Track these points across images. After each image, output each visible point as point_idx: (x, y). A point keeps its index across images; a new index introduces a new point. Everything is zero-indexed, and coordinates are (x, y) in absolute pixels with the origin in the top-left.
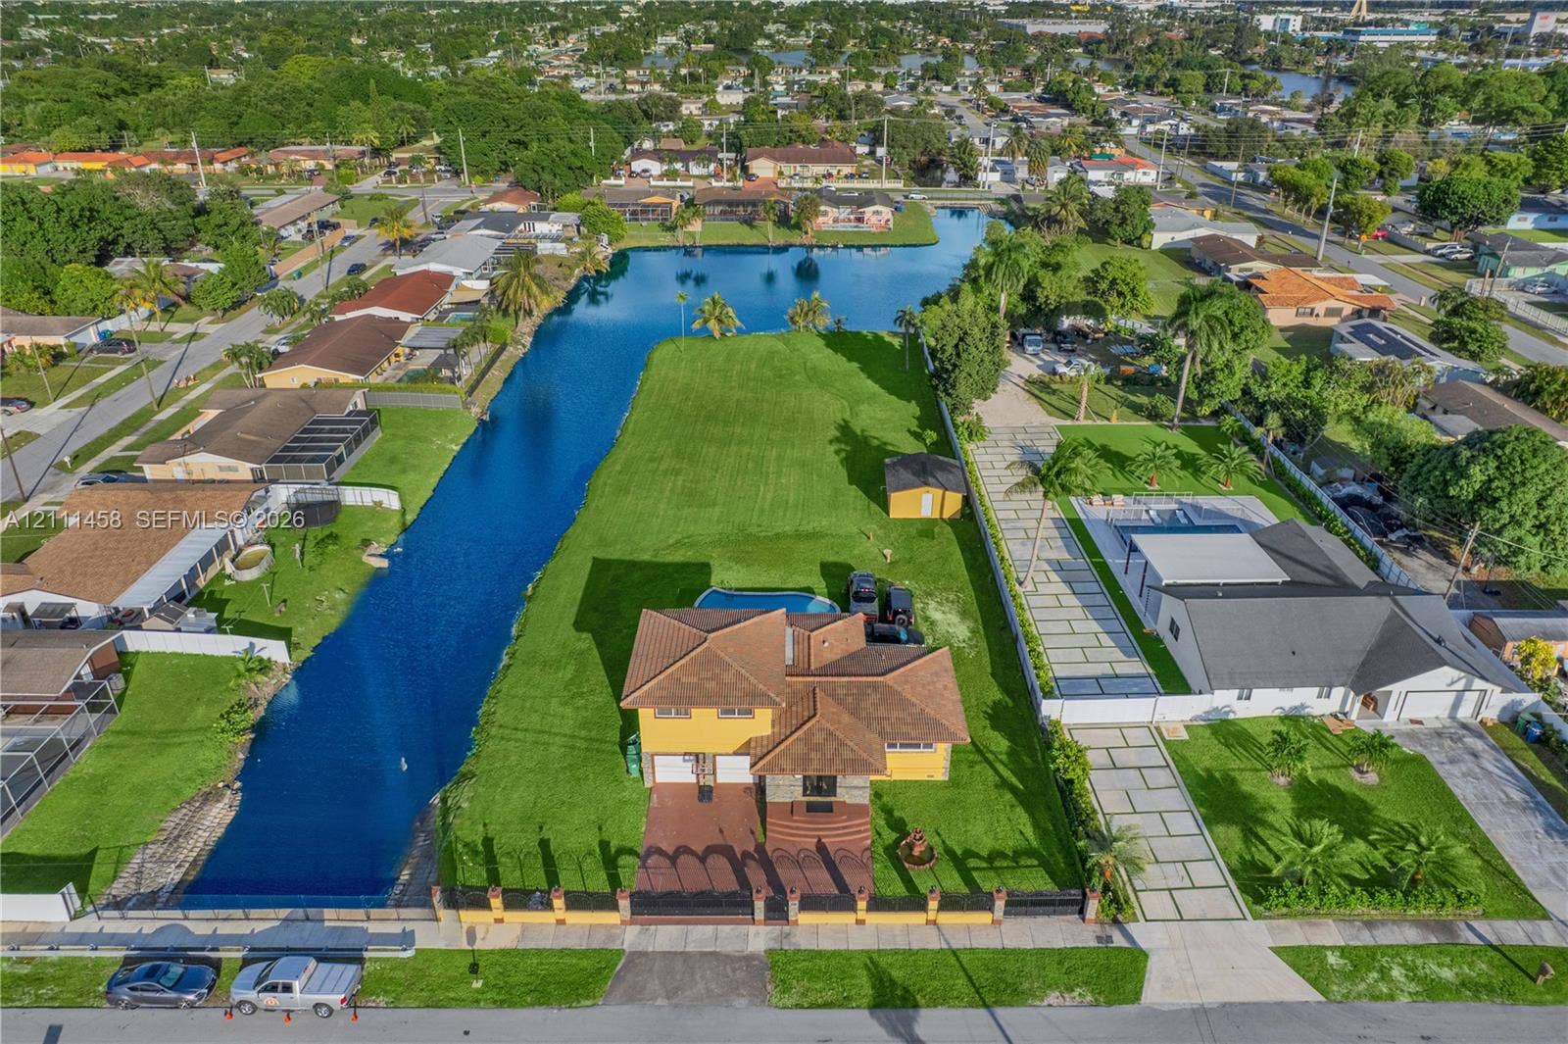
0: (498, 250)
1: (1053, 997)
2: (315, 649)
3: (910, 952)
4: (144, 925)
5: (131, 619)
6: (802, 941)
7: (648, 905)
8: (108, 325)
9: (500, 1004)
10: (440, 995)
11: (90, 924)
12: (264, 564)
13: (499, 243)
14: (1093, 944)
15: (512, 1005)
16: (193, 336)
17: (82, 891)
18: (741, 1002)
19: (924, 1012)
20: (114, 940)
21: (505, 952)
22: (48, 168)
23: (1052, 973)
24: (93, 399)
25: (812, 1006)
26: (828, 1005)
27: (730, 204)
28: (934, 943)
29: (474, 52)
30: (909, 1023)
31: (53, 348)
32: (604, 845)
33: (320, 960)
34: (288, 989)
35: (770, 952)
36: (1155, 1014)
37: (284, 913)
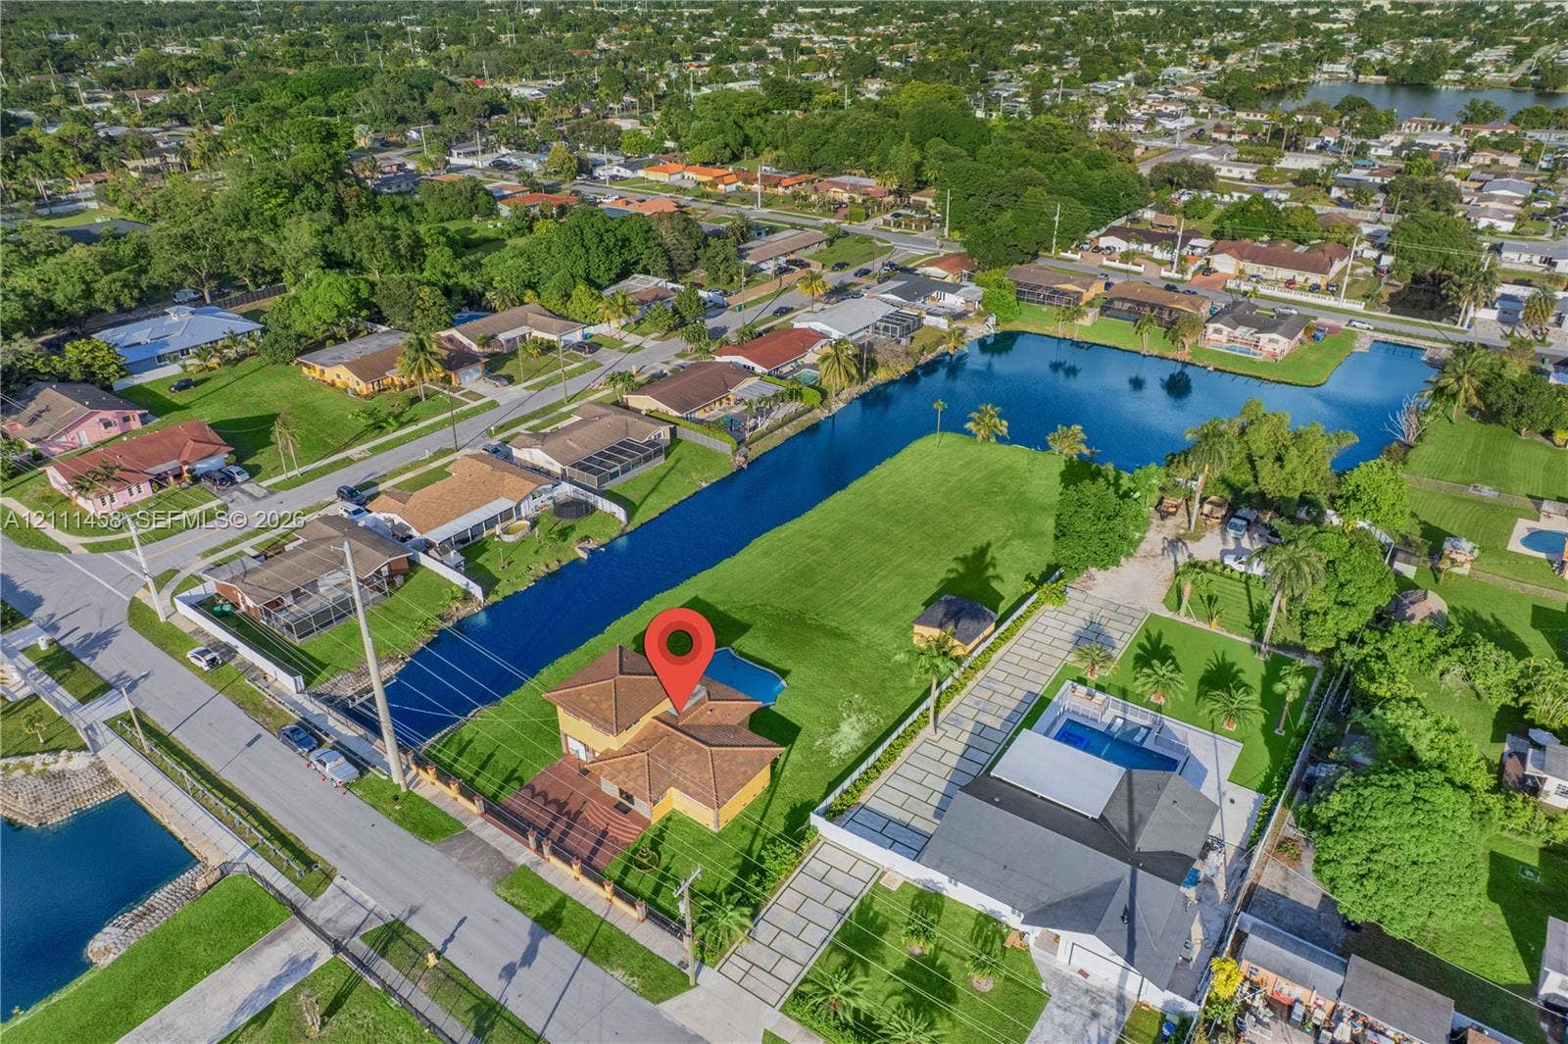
0: (887, 318)
1: (618, 973)
2: (505, 598)
3: (583, 907)
4: (315, 708)
5: (427, 547)
6: (541, 872)
7: (495, 811)
8: (591, 330)
9: (396, 821)
10: (381, 803)
11: (301, 699)
12: (520, 534)
13: (893, 310)
14: (675, 963)
15: (401, 825)
16: (637, 348)
17: (307, 684)
18: (484, 881)
19: (552, 938)
20: (302, 709)
21: (422, 799)
22: (679, 176)
23: (636, 964)
24: (541, 386)
25: (512, 903)
26: (517, 907)
27: (1140, 304)
28: (600, 911)
29: (1103, 76)
30: (541, 936)
31: (549, 342)
32: (515, 771)
33: (348, 759)
34: (325, 765)
35: (524, 867)
36: (657, 1015)
37: (362, 732)
